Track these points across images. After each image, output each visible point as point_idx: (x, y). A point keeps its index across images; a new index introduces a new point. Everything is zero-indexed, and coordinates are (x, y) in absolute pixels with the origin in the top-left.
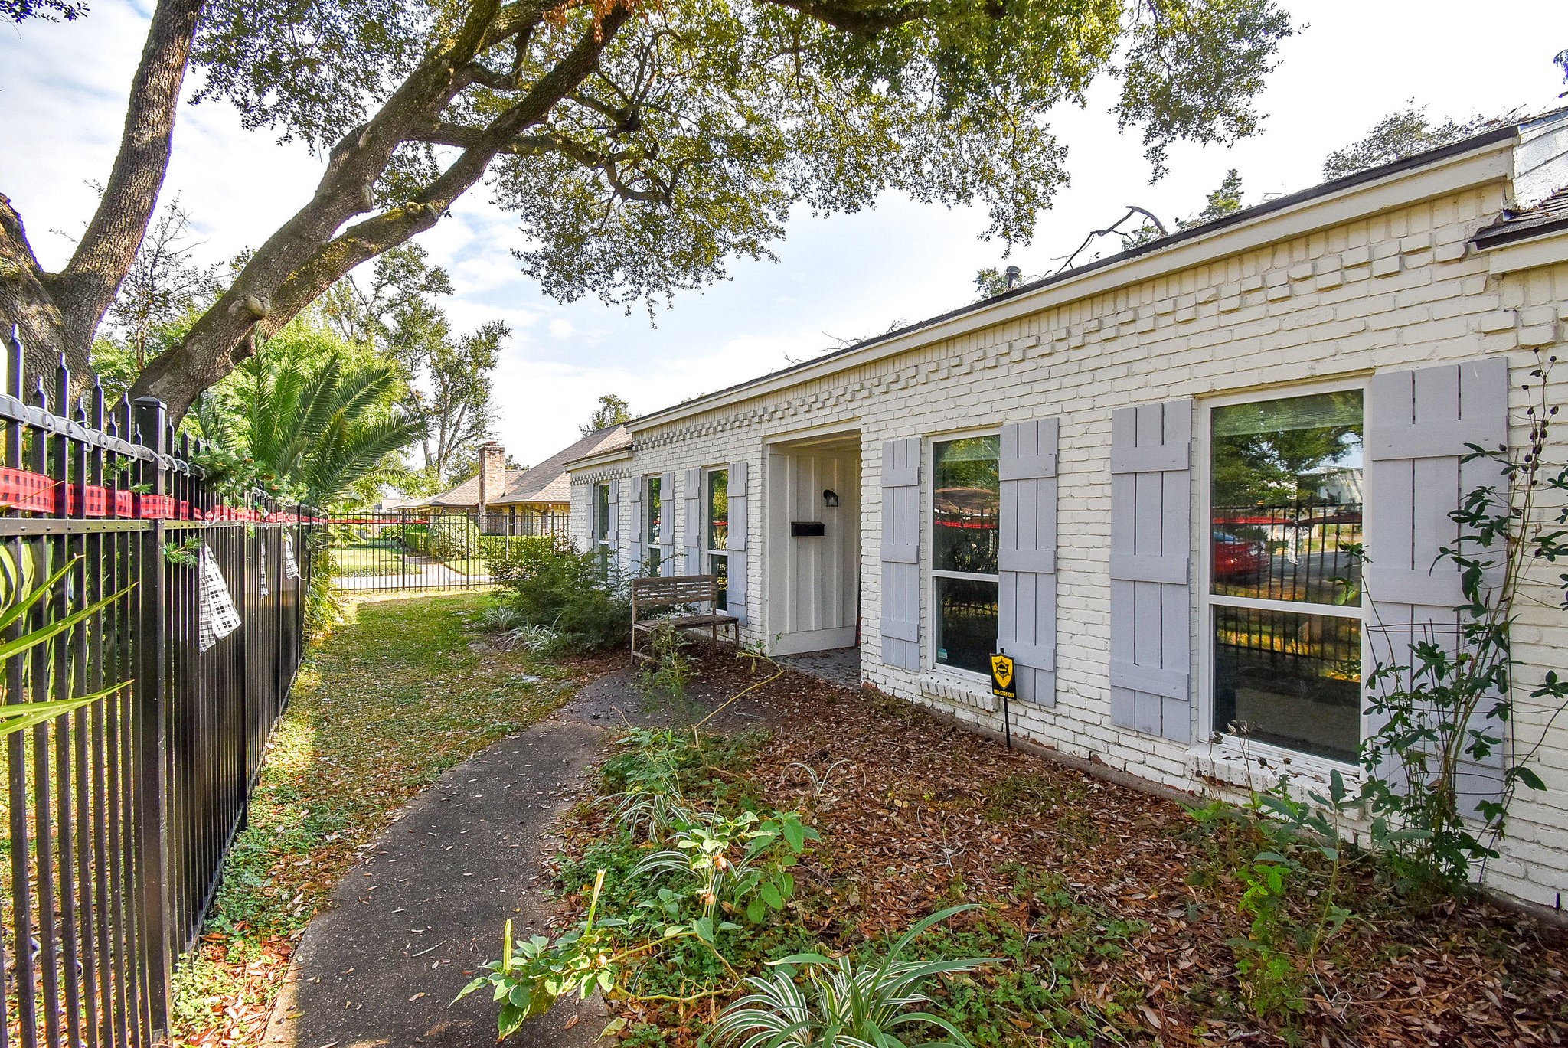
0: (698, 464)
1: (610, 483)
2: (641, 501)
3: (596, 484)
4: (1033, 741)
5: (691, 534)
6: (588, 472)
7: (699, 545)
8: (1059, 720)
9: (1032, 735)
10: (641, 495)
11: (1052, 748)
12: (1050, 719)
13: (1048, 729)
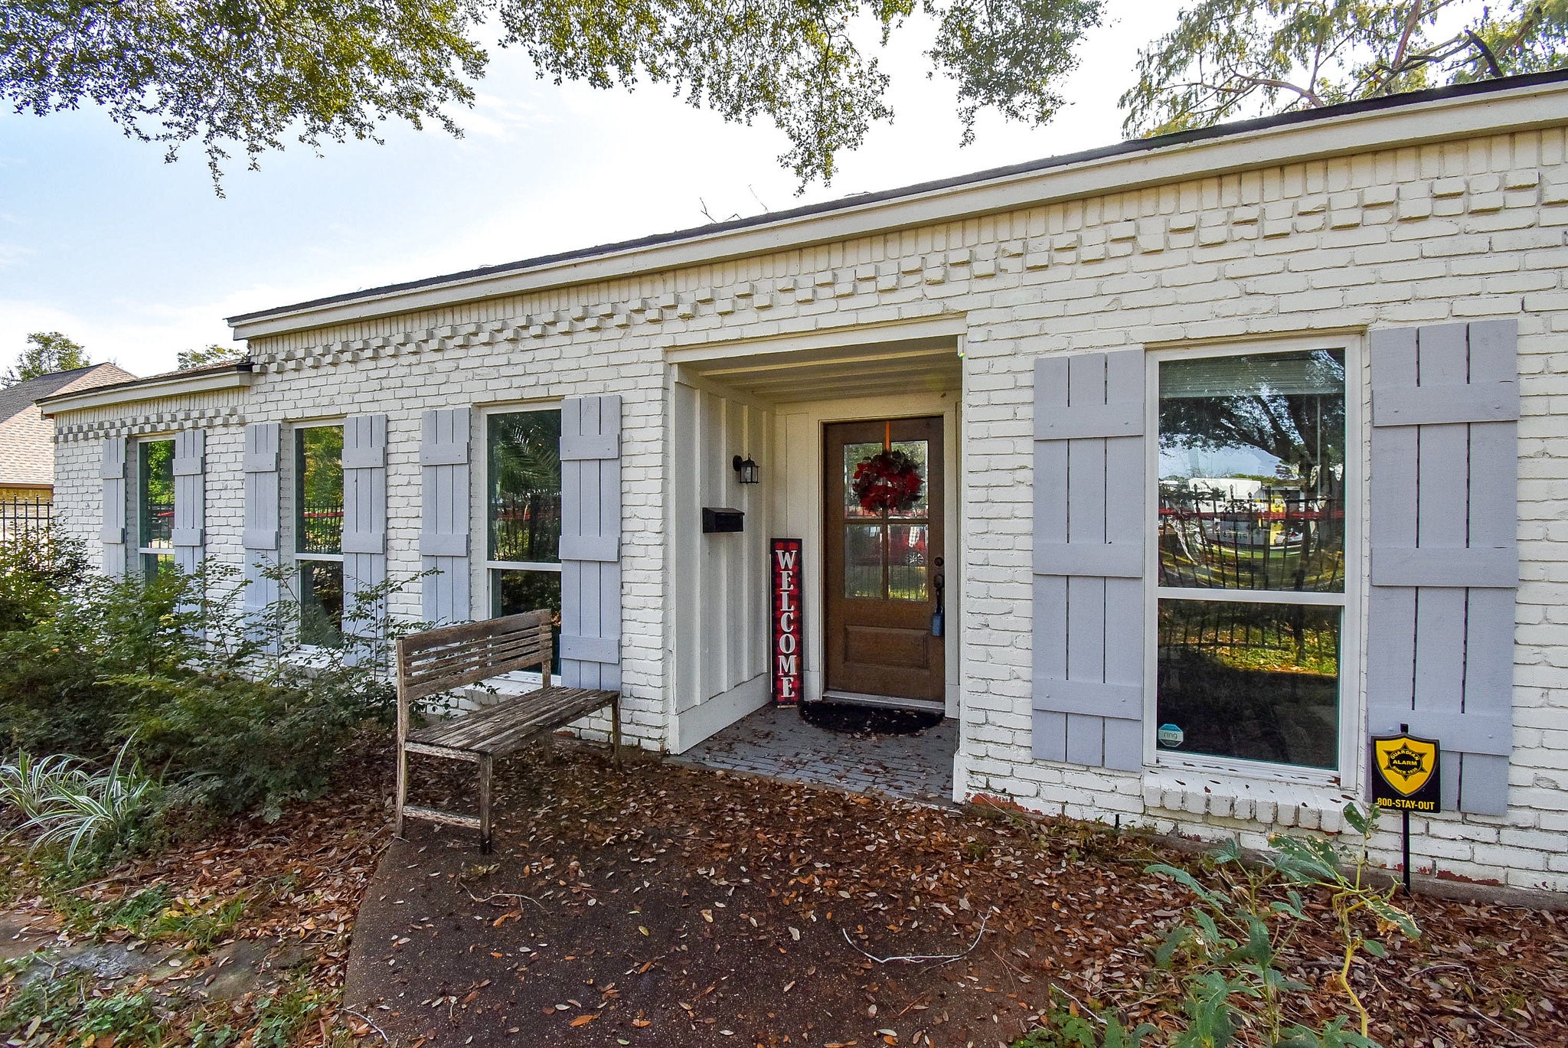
0: (464, 398)
1: (178, 437)
2: (278, 469)
3: (131, 439)
4: (1445, 875)
5: (444, 531)
6: (106, 417)
7: (469, 552)
8: (1507, 835)
9: (1442, 866)
10: (279, 459)
11: (1493, 883)
12: (1489, 834)
13: (1481, 853)
